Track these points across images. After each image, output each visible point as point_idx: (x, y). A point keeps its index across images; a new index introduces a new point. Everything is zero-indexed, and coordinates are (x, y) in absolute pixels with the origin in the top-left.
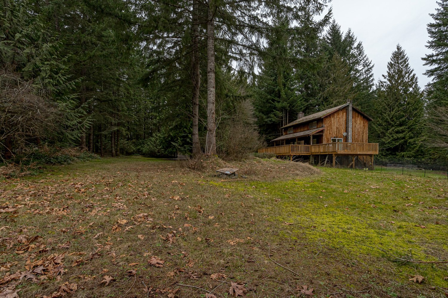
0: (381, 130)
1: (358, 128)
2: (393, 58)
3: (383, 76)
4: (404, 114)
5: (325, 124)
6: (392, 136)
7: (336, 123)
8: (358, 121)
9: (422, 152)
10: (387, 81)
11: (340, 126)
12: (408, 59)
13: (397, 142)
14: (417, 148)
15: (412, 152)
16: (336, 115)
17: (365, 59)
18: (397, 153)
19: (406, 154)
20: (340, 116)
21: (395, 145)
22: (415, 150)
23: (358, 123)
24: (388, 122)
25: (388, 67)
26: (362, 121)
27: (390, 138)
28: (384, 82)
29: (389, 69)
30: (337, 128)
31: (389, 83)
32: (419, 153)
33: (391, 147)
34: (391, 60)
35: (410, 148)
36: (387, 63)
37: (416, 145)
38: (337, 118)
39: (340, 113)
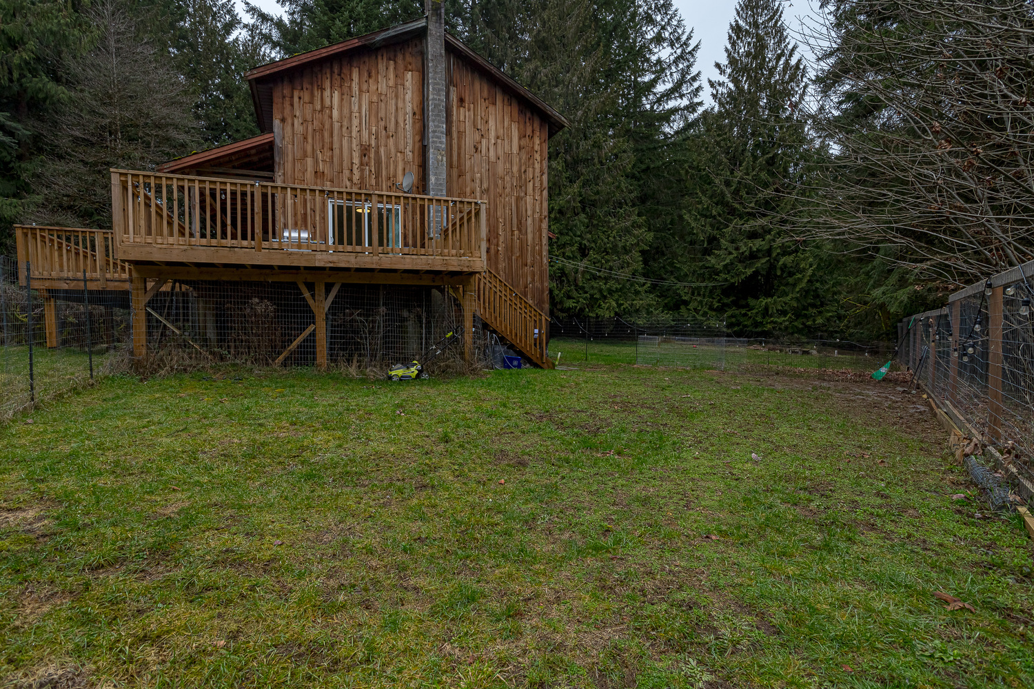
0: (708, 228)
1: (493, 158)
2: (742, 9)
3: (718, 66)
4: (771, 180)
5: (283, 120)
6: (737, 249)
7: (355, 122)
8: (492, 123)
9: (817, 296)
10: (726, 80)
11: (383, 141)
12: (781, 8)
13: (750, 266)
14: (803, 285)
15: (789, 298)
16: (355, 76)
17: (674, 23)
18: (752, 302)
19: (775, 302)
20: (383, 87)
21: (743, 277)
22: (797, 290)
23: (492, 134)
24: (727, 204)
25: (730, 37)
26: (514, 128)
27: (730, 253)
28: (720, 84)
29: (734, 44)
30: (365, 150)
31: (731, 85)
32: (809, 301)
33: (733, 281)
34: (738, 13)
35: (787, 284)
36: (729, 27)
37: (800, 276)
38: (365, 97)
39: (381, 66)
